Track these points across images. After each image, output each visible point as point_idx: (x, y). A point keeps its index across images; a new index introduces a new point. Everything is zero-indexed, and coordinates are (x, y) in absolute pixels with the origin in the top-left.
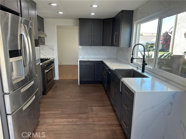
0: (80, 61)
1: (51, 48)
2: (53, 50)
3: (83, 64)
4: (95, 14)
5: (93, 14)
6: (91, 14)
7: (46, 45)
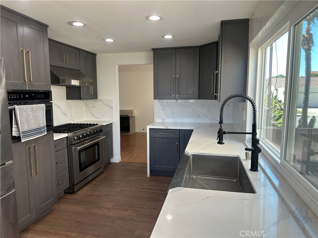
0: (150, 129)
1: (108, 105)
2: (111, 108)
3: (157, 135)
4: (174, 37)
5: (168, 37)
6: (165, 37)
7: (99, 100)
